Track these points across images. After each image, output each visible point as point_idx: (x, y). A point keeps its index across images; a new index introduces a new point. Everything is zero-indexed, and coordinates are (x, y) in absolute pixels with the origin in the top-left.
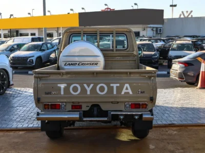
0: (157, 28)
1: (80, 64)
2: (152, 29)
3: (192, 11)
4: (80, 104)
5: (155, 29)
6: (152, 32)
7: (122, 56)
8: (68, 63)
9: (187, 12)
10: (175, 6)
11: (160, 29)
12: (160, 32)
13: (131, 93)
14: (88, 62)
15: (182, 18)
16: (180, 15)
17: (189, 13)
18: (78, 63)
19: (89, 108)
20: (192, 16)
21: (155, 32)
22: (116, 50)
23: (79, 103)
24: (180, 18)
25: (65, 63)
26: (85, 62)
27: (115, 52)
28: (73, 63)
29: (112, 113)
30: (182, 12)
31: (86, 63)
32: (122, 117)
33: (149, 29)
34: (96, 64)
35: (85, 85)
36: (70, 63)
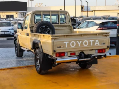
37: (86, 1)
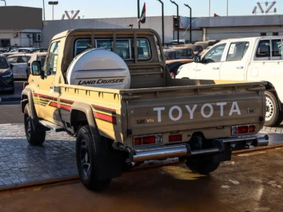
0: (34, 34)
1: (100, 82)
2: (28, 36)
3: (78, 11)
4: (180, 133)
5: (31, 36)
6: (28, 40)
7: (145, 69)
8: (83, 81)
9: (72, 12)
10: (56, 3)
11: (39, 36)
12: (39, 39)
13: (239, 113)
14: (111, 79)
15: (66, 20)
16: (64, 16)
17: (75, 13)
18: (97, 80)
19: (190, 138)
20: (79, 17)
21: (32, 40)
22: (139, 61)
23: (178, 131)
24: (63, 20)
25: (78, 81)
26: (106, 79)
27: (137, 63)
28: (89, 80)
29: (224, 141)
30: (66, 12)
31: (108, 79)
32: (234, 146)
33: (24, 36)
34: (121, 81)
35: (187, 107)
36: (87, 80)
37: (187, 6)
